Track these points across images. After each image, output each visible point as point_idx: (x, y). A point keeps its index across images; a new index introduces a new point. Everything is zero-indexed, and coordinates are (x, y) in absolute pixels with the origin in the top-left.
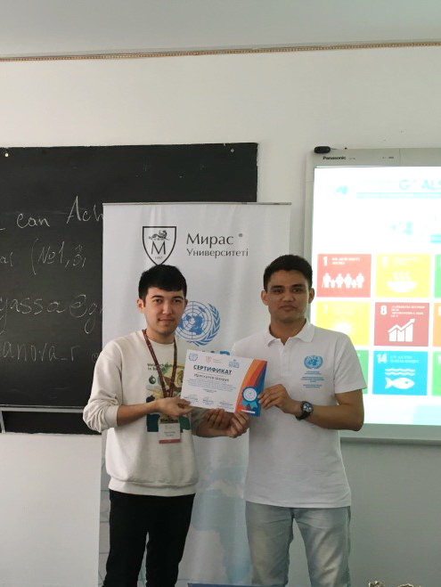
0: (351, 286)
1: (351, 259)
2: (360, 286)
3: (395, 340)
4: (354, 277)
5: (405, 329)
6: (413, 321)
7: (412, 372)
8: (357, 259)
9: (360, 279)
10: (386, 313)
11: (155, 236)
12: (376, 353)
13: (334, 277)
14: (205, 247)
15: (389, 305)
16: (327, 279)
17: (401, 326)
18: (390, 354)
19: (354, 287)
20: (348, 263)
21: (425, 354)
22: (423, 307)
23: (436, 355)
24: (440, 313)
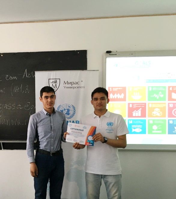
3: (135, 116)
4: (120, 94)
6: (141, 109)
7: (141, 126)
8: (122, 88)
10: (131, 107)
11: (53, 82)
12: (129, 120)
13: (114, 94)
14: (70, 85)
15: (133, 104)
16: (111, 95)
17: (137, 111)
18: (133, 120)
19: (121, 98)
20: (119, 90)
21: (145, 120)
22: (144, 104)
23: (149, 120)
24: (150, 106)
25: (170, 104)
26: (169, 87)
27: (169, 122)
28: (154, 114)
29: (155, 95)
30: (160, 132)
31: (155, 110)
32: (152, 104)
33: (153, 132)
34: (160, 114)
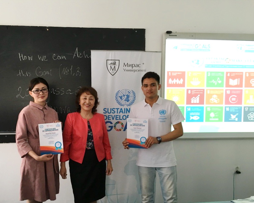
1: (179, 73)
2: (182, 83)
3: (193, 103)
4: (179, 80)
5: (196, 99)
6: (199, 95)
7: (198, 114)
8: (181, 73)
9: (182, 80)
10: (190, 93)
11: (111, 63)
12: (187, 107)
13: (173, 80)
14: (130, 68)
15: (191, 90)
16: (170, 80)
17: (195, 97)
18: (191, 107)
19: (179, 83)
20: (177, 75)
21: (203, 107)
22: (202, 91)
23: (206, 107)
24: (208, 92)
25: (227, 91)
26: (227, 73)
27: (225, 109)
28: (211, 101)
29: (213, 81)
30: (217, 119)
31: (213, 96)
32: (210, 90)
33: (211, 119)
34: (218, 101)
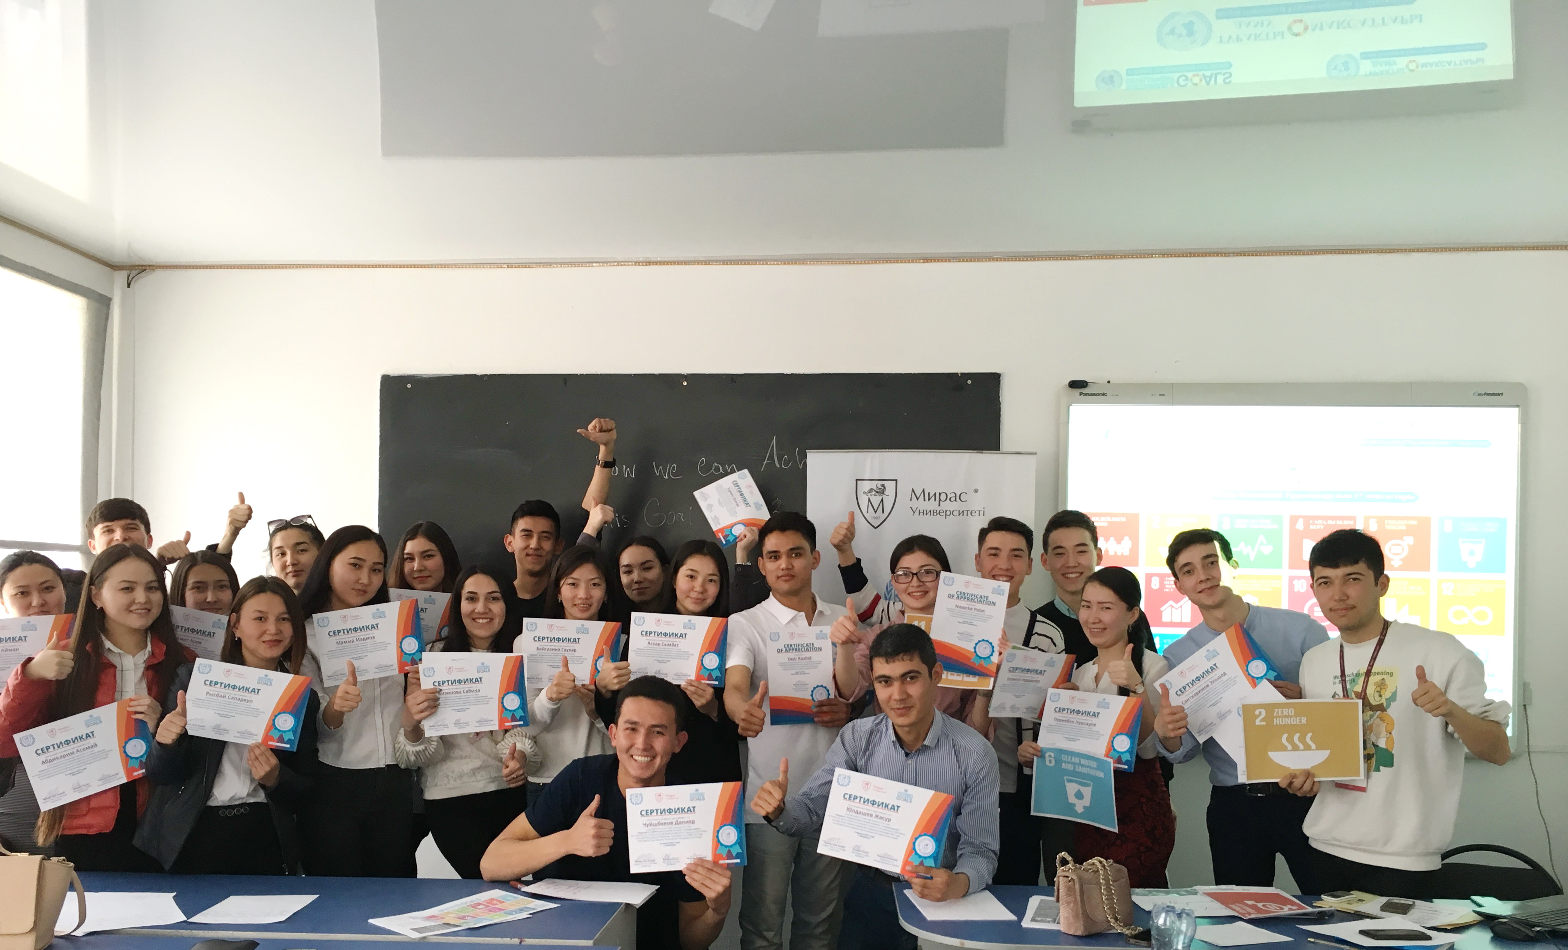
0: (1116, 553)
1: (1115, 519)
2: (1127, 553)
3: (1169, 621)
5: (1181, 607)
8: (1124, 519)
10: (1156, 587)
11: (871, 490)
14: (933, 505)
15: (1162, 577)
17: (1176, 602)
20: (1111, 524)
25: (1296, 582)
26: (1294, 520)
29: (1242, 545)
